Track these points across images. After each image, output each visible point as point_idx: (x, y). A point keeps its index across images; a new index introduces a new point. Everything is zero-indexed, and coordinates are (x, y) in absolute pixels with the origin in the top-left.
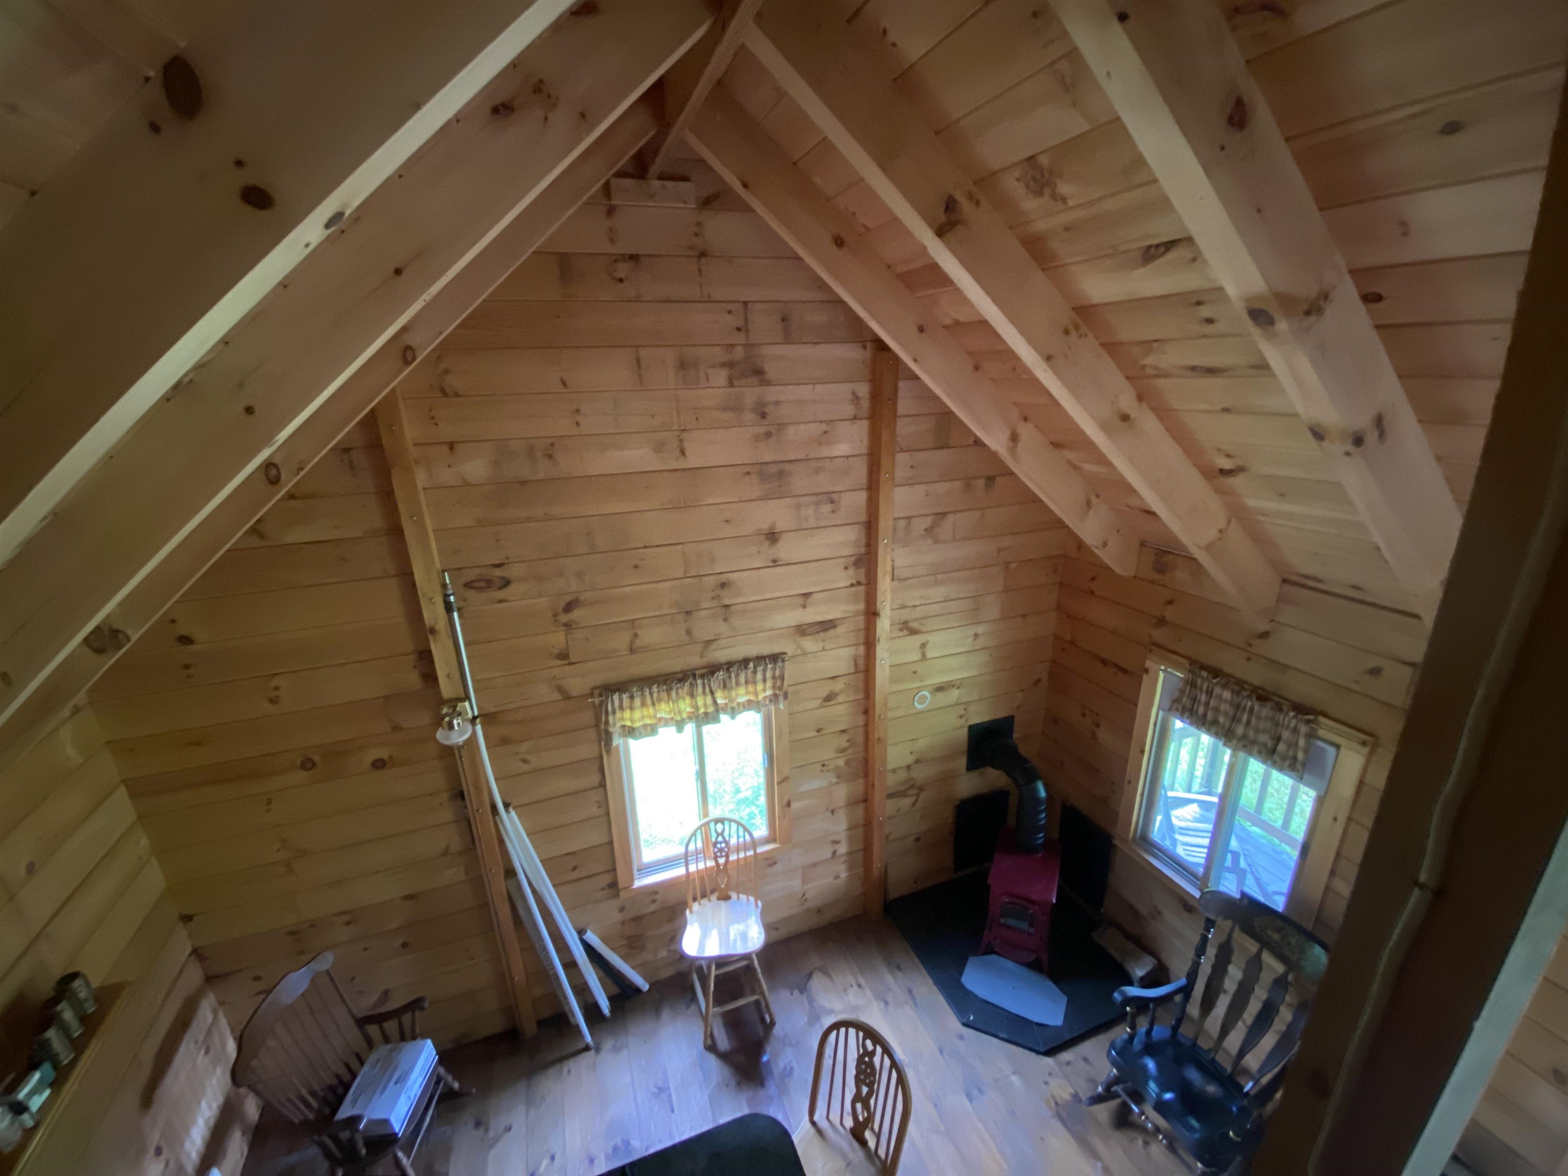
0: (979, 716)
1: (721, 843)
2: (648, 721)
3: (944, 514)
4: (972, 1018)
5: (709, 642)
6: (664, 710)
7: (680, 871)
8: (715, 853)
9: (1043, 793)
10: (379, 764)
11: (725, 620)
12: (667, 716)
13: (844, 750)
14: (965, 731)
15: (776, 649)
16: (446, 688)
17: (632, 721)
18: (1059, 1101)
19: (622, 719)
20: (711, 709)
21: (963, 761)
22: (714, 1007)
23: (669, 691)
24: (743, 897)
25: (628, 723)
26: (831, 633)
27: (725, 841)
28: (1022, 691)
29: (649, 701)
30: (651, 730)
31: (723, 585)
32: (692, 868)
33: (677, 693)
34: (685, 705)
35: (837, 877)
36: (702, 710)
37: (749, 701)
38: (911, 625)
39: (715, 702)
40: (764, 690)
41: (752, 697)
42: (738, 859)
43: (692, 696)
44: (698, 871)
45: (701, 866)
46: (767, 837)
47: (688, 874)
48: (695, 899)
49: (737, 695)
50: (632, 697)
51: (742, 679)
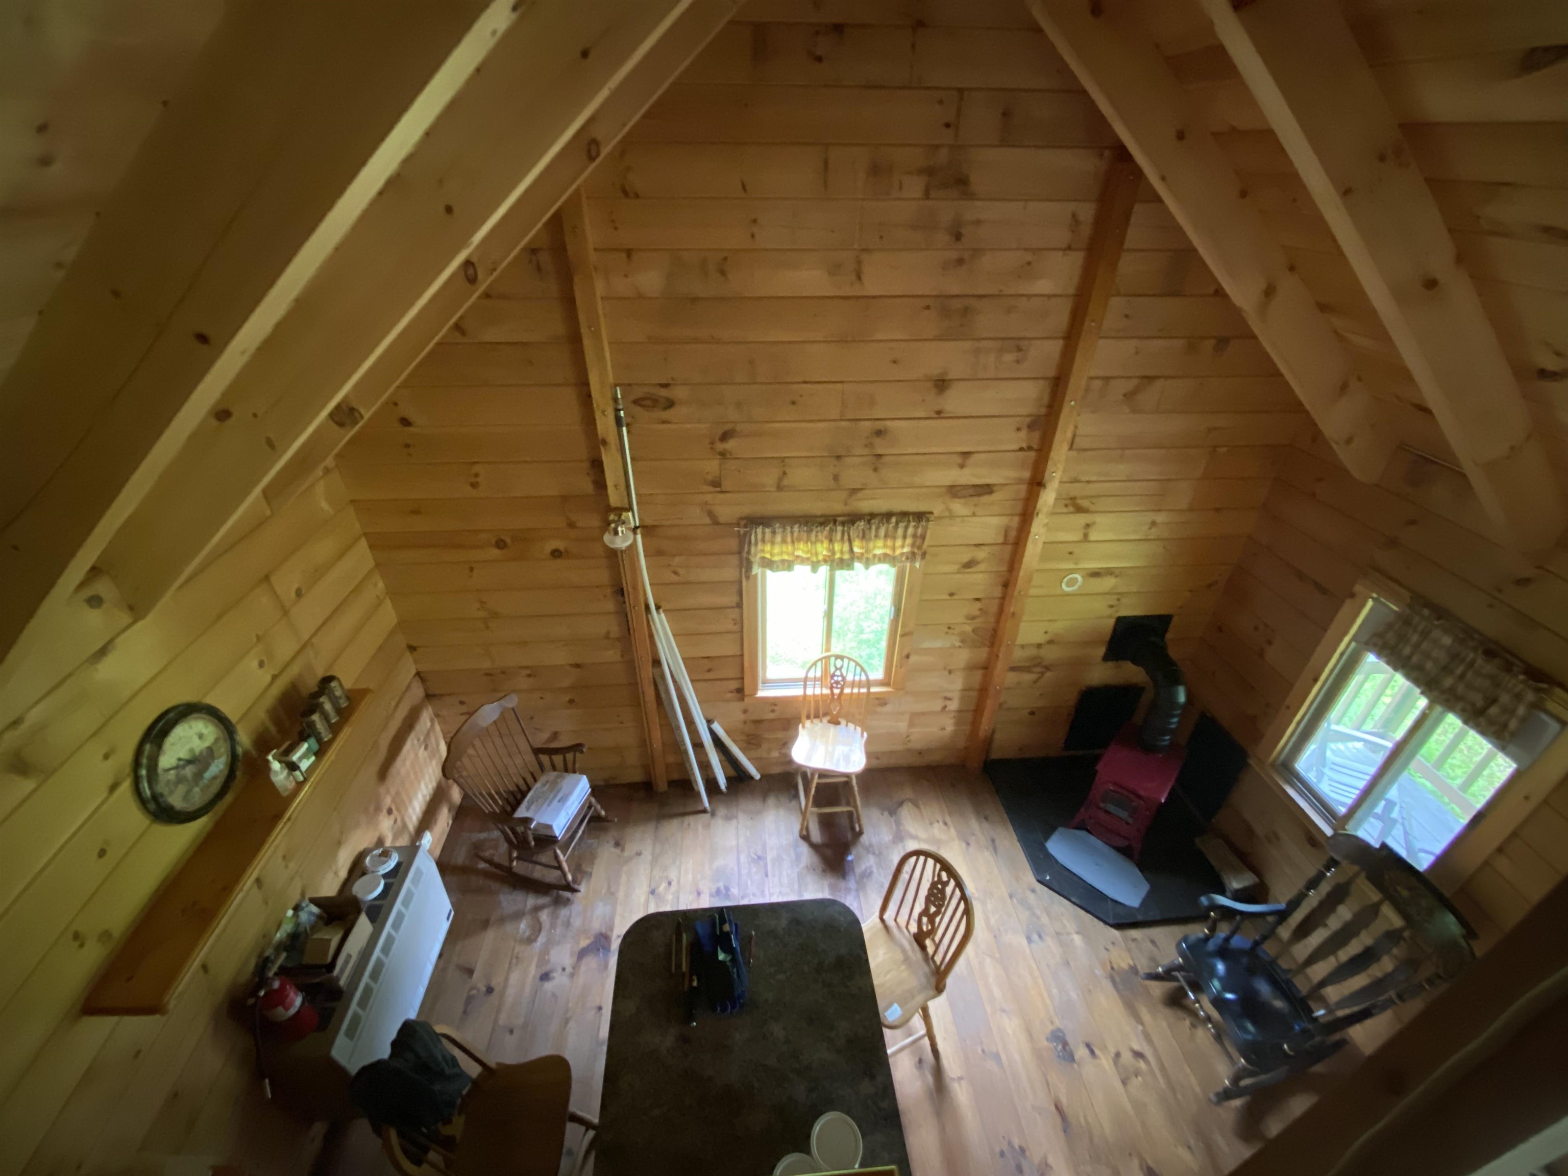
0: (1132, 609)
1: (838, 676)
2: (786, 557)
3: (1150, 379)
4: (1048, 878)
5: (854, 491)
6: (801, 550)
7: (797, 692)
8: (832, 684)
9: (1182, 698)
10: (556, 554)
11: (875, 470)
12: (804, 556)
13: (973, 618)
14: (1112, 622)
15: (922, 507)
16: (614, 498)
17: (772, 555)
18: (1116, 967)
19: (763, 551)
20: (846, 556)
21: (1102, 651)
22: (812, 807)
23: (810, 531)
24: (851, 726)
25: (768, 556)
26: (986, 499)
27: (842, 675)
28: (1190, 591)
29: (789, 540)
30: (788, 565)
31: (879, 433)
32: (810, 692)
33: (816, 536)
34: (822, 549)
35: (943, 729)
36: (838, 556)
37: (885, 555)
38: (1079, 502)
39: (851, 550)
40: (903, 546)
41: (889, 551)
42: (852, 694)
43: (831, 541)
44: (814, 695)
45: (818, 691)
46: (882, 681)
47: (805, 696)
48: (808, 717)
49: (874, 547)
50: (774, 533)
51: (882, 532)
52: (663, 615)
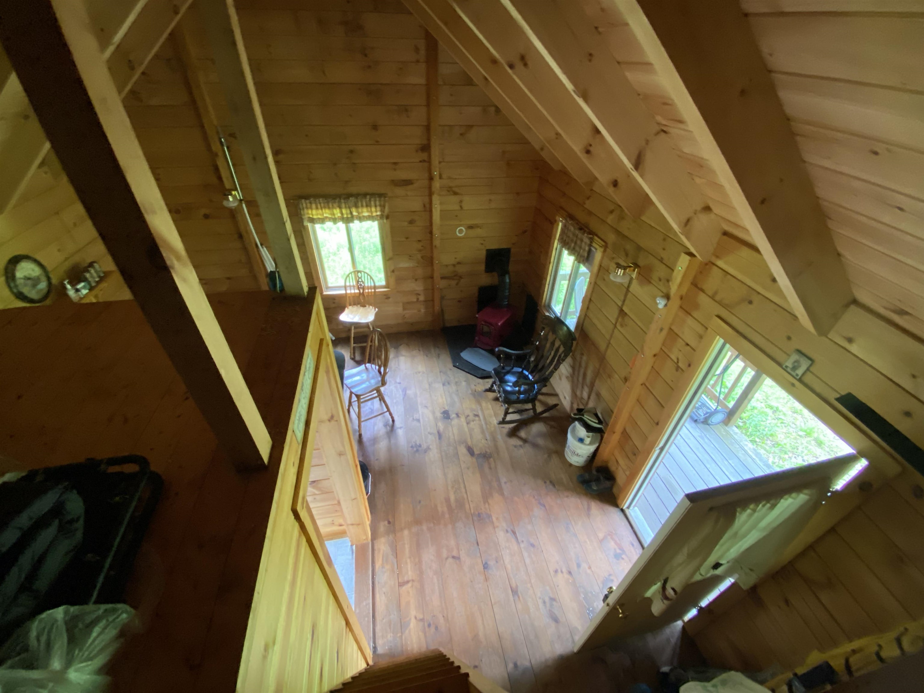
0: (494, 246)
1: (361, 282)
2: (320, 217)
3: (471, 127)
4: (458, 364)
5: (347, 182)
6: (327, 213)
7: (343, 292)
8: (358, 286)
9: (508, 280)
10: (206, 216)
11: (354, 171)
12: (330, 216)
13: (420, 251)
14: (484, 253)
15: (383, 191)
16: (228, 185)
17: (312, 215)
19: (308, 214)
20: (349, 216)
21: (483, 267)
23: (328, 203)
24: (371, 307)
25: (311, 216)
26: (411, 187)
27: (362, 281)
28: (516, 236)
29: (319, 207)
30: (322, 221)
31: (352, 152)
32: (349, 292)
33: (332, 205)
34: (337, 212)
35: (420, 311)
36: (345, 216)
37: (369, 216)
38: (454, 189)
39: (351, 213)
40: (376, 212)
41: (370, 214)
42: (368, 292)
43: (340, 208)
44: (351, 293)
45: (353, 291)
46: (384, 286)
47: (346, 293)
48: (350, 305)
49: (362, 212)
50: (311, 203)
51: (364, 204)
52: (265, 249)
